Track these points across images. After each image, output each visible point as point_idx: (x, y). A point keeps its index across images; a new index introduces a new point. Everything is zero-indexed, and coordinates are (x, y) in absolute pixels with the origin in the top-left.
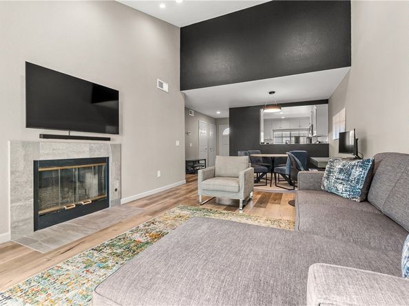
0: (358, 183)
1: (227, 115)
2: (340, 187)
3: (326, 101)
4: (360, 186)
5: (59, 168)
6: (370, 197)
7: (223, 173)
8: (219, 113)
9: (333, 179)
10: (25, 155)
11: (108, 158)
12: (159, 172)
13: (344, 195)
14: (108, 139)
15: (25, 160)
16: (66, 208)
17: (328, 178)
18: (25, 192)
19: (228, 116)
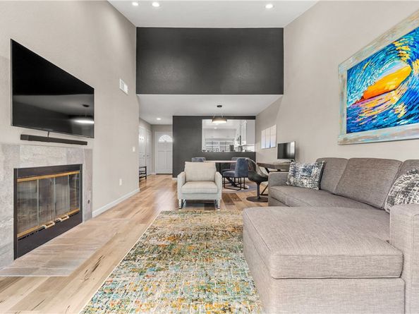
0: (316, 177)
1: (170, 122)
2: (305, 181)
3: (253, 118)
4: (317, 180)
5: (38, 178)
6: (323, 186)
7: (194, 177)
8: (159, 119)
9: (299, 177)
10: (5, 162)
11: (82, 165)
12: (121, 181)
13: (308, 186)
14: (85, 143)
15: (4, 168)
16: (46, 227)
17: (294, 176)
18: (5, 211)
19: (172, 123)
